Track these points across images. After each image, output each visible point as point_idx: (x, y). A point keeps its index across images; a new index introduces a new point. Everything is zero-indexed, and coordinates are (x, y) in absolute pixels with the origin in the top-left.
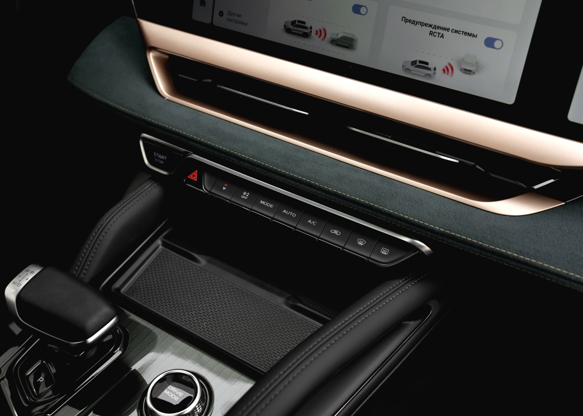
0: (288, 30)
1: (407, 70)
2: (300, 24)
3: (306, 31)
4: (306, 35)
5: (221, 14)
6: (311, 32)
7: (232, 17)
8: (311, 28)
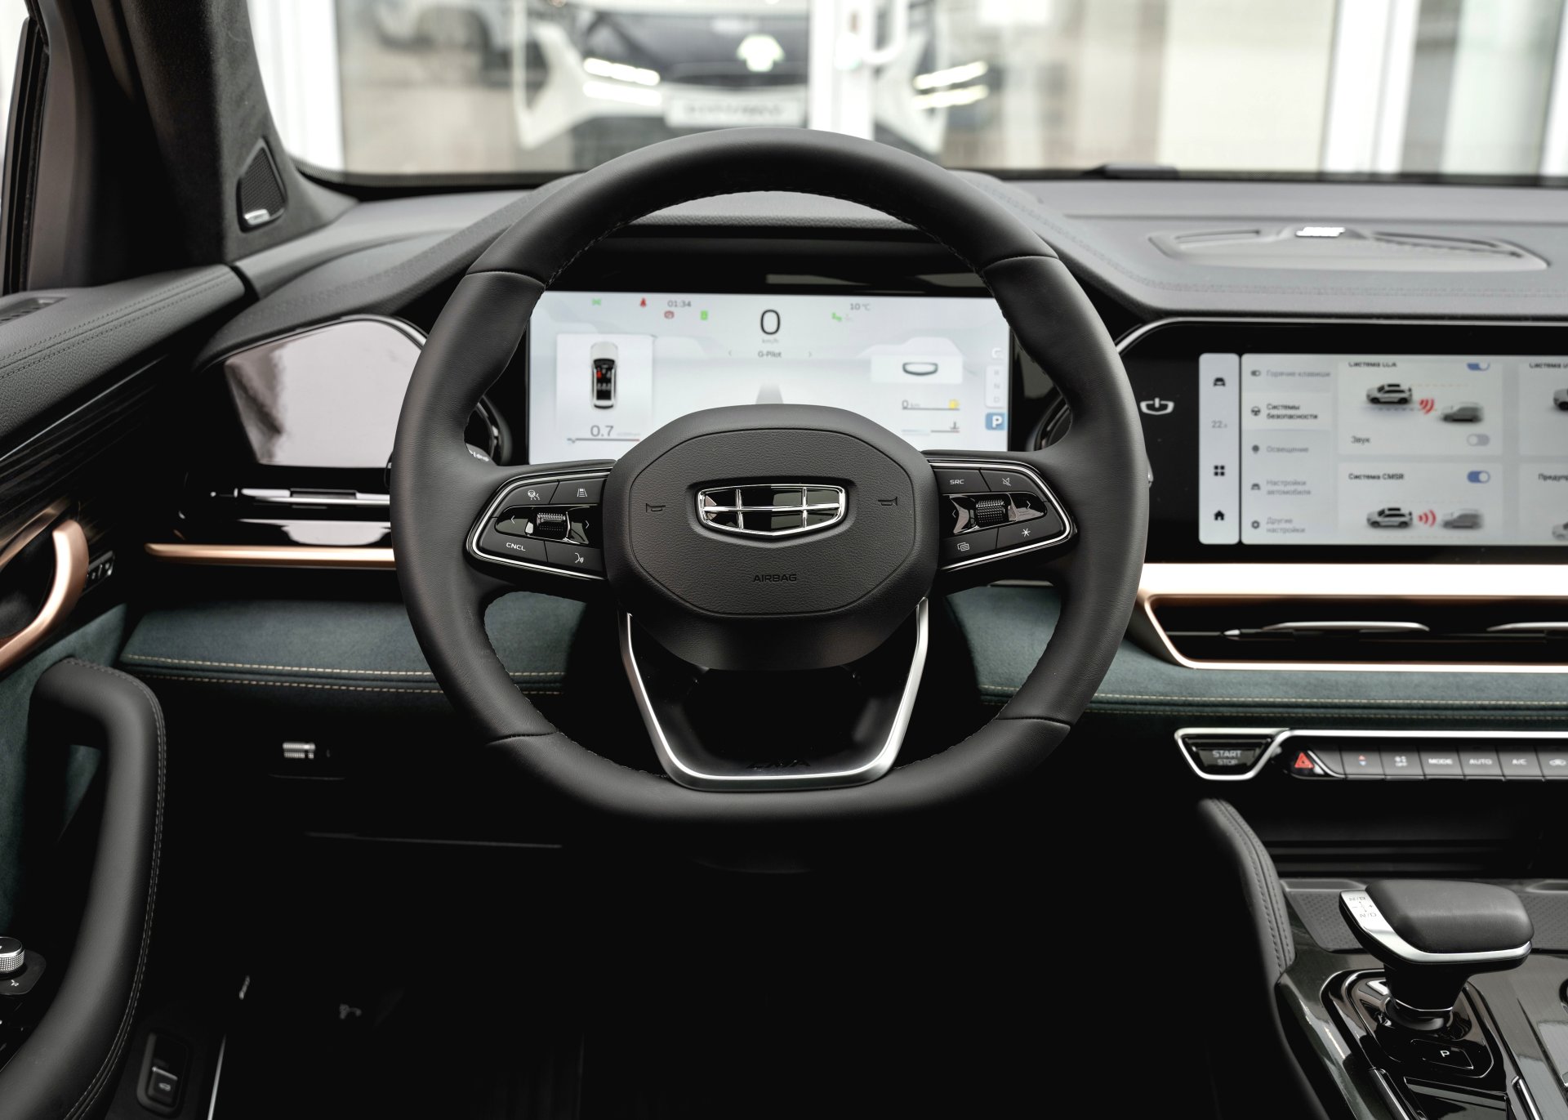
0: (1375, 524)
1: (1560, 536)
2: (1395, 512)
3: (1402, 519)
4: (1404, 525)
5: (1256, 525)
6: (1411, 519)
7: (1275, 526)
8: (1410, 514)
